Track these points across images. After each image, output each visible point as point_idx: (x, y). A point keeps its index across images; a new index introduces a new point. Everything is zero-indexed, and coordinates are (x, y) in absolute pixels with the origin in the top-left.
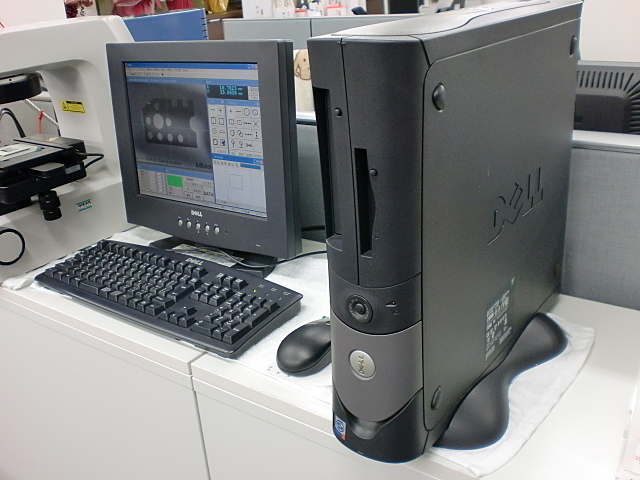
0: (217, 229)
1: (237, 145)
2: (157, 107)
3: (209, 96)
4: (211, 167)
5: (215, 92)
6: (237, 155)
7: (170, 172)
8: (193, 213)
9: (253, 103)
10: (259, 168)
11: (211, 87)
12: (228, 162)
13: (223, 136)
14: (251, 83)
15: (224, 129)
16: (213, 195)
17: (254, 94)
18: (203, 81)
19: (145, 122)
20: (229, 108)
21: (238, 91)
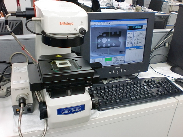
0: (125, 70)
1: (136, 43)
2: (104, 35)
3: (128, 29)
4: (125, 52)
5: (131, 28)
6: (136, 46)
7: (107, 57)
8: (116, 68)
9: (144, 30)
10: (142, 48)
11: (129, 26)
12: (131, 49)
13: (131, 41)
14: (144, 24)
15: (132, 39)
16: (124, 60)
17: (145, 27)
18: (127, 25)
19: (98, 41)
20: (135, 32)
21: (139, 27)
